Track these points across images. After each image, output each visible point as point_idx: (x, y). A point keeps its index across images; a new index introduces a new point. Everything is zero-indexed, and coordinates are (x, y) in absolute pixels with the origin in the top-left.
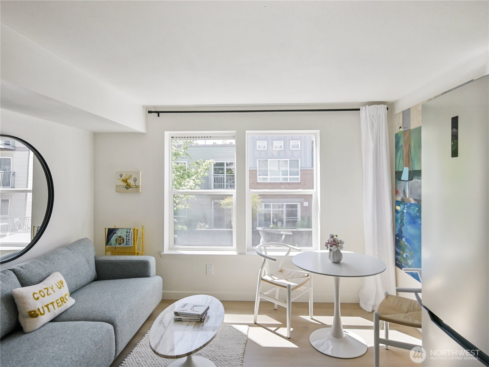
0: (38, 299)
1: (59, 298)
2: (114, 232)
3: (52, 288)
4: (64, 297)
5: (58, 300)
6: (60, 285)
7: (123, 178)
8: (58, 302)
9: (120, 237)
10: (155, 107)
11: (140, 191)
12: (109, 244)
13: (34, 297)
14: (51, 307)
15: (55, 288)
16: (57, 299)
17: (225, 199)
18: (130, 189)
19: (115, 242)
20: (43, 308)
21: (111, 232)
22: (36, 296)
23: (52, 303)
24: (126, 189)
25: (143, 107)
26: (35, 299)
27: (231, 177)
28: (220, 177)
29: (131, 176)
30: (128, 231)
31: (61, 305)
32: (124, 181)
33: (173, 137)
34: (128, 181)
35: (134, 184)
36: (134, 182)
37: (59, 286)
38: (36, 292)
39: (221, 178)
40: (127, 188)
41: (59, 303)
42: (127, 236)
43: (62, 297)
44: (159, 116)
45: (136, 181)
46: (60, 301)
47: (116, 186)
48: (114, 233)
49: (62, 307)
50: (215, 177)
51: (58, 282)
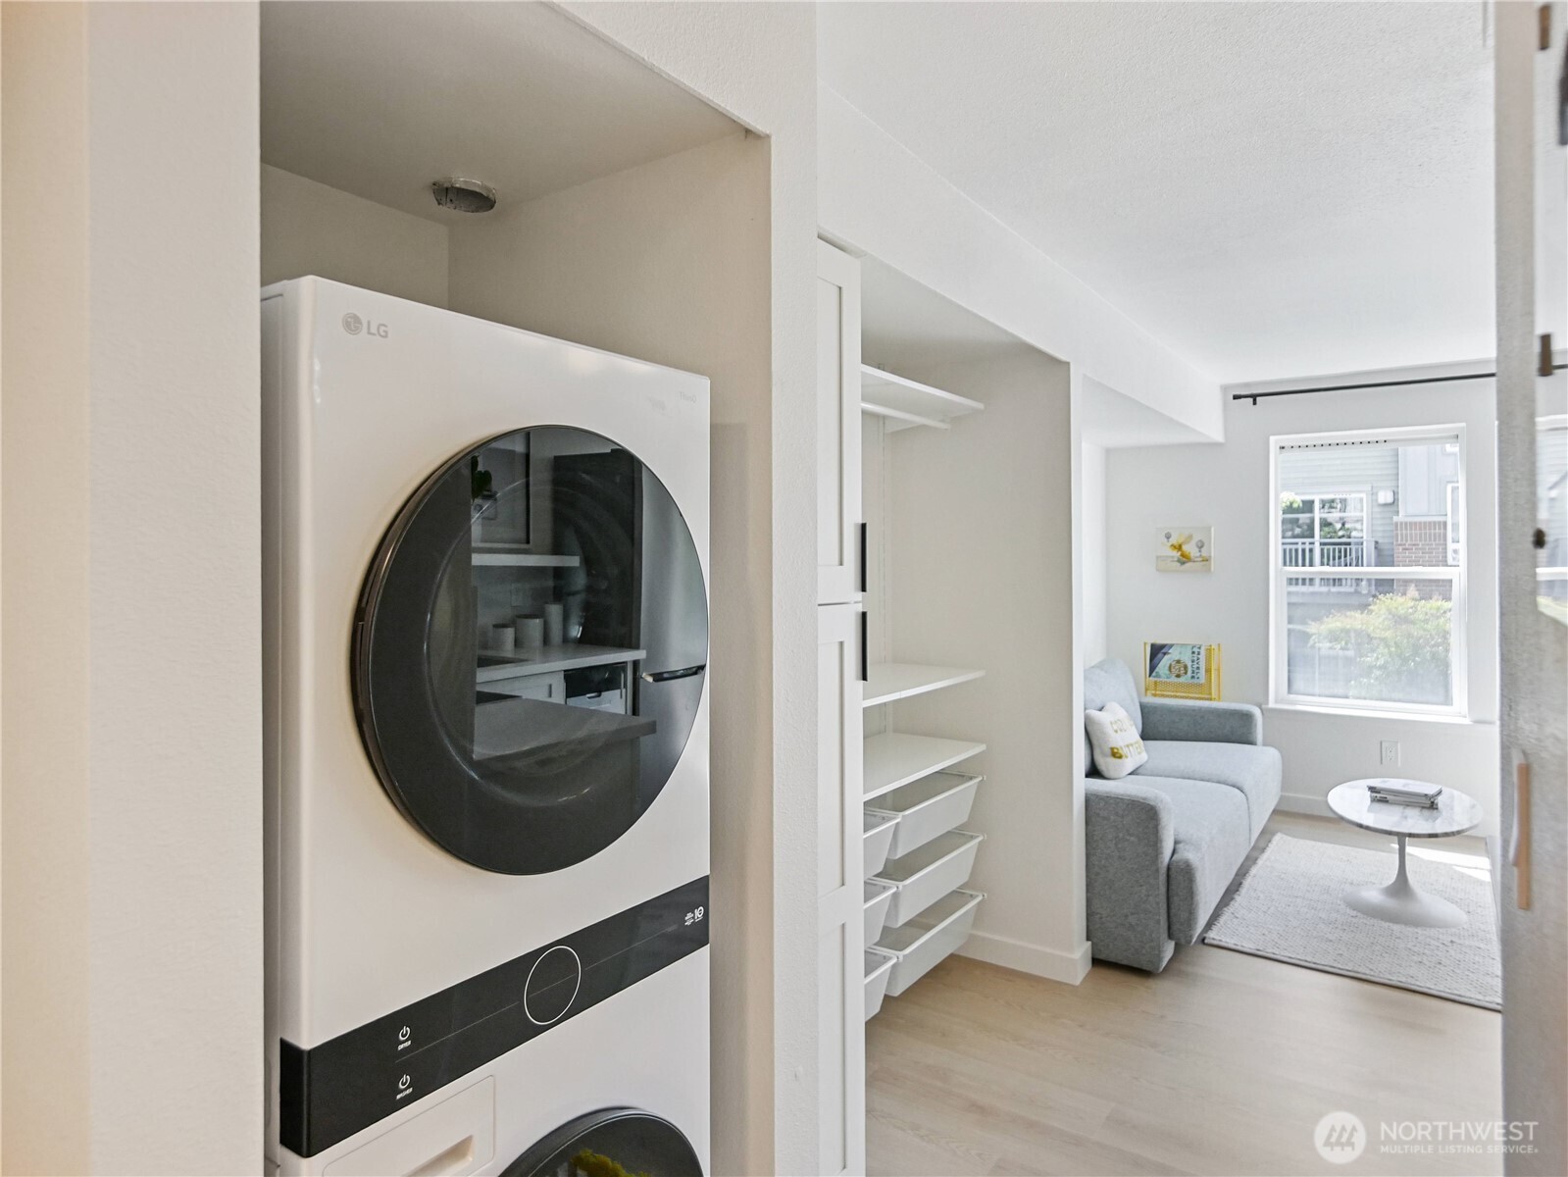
2: (1163, 651)
7: (1174, 540)
9: (1178, 662)
10: (1247, 385)
11: (1212, 569)
12: (1154, 674)
18: (1188, 565)
19: (1168, 672)
21: (1157, 651)
24: (1179, 564)
25: (1225, 388)
29: (1190, 537)
30: (1196, 650)
32: (1175, 547)
33: (1283, 448)
34: (1184, 548)
35: (1198, 554)
36: (1197, 550)
40: (1183, 563)
42: (1193, 661)
44: (1255, 403)
45: (1202, 547)
47: (1158, 557)
48: (1165, 654)
50: (1288, 547)
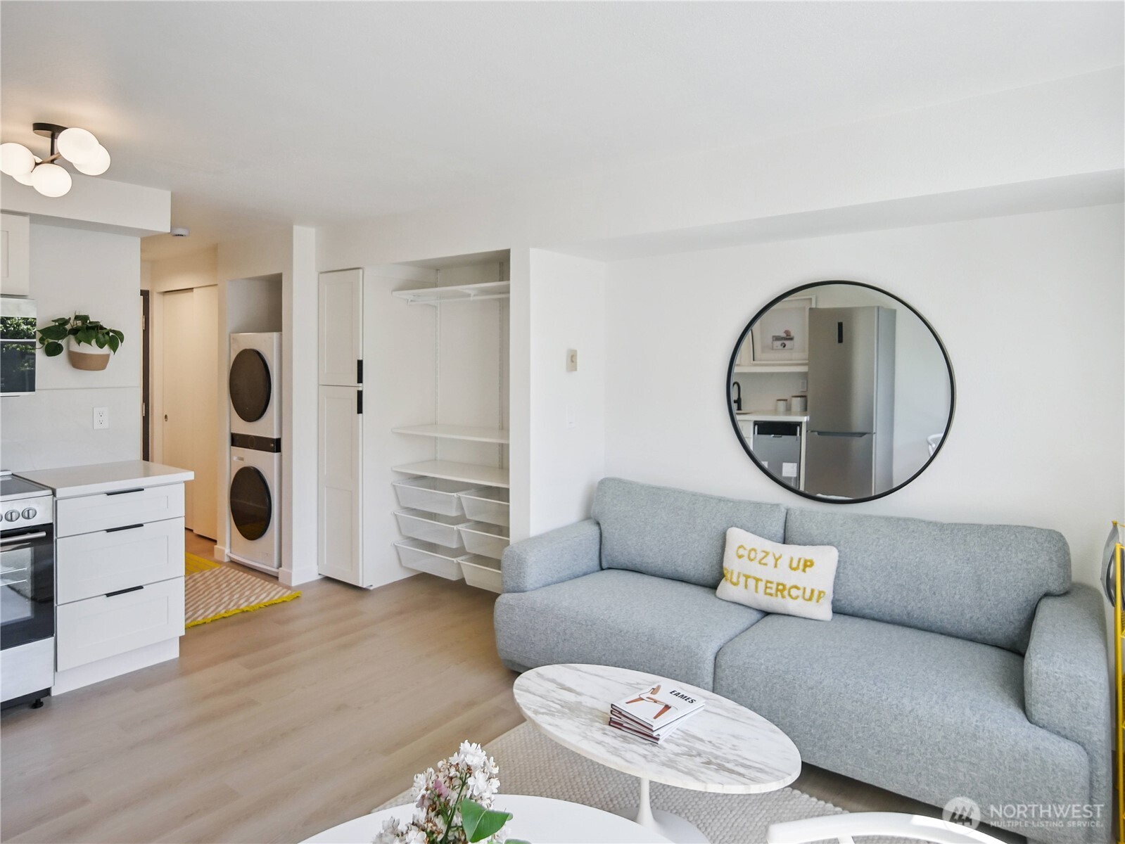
0: (740, 557)
1: (776, 580)
3: (777, 560)
4: (788, 587)
5: (771, 582)
6: (798, 565)
8: (769, 585)
13: (737, 551)
14: (751, 583)
15: (784, 563)
16: (769, 579)
20: (739, 574)
22: (741, 552)
23: (757, 580)
26: (737, 553)
31: (771, 595)
37: (794, 565)
38: (745, 546)
41: (771, 588)
43: (784, 586)
46: (774, 586)
49: (773, 599)
51: (800, 560)
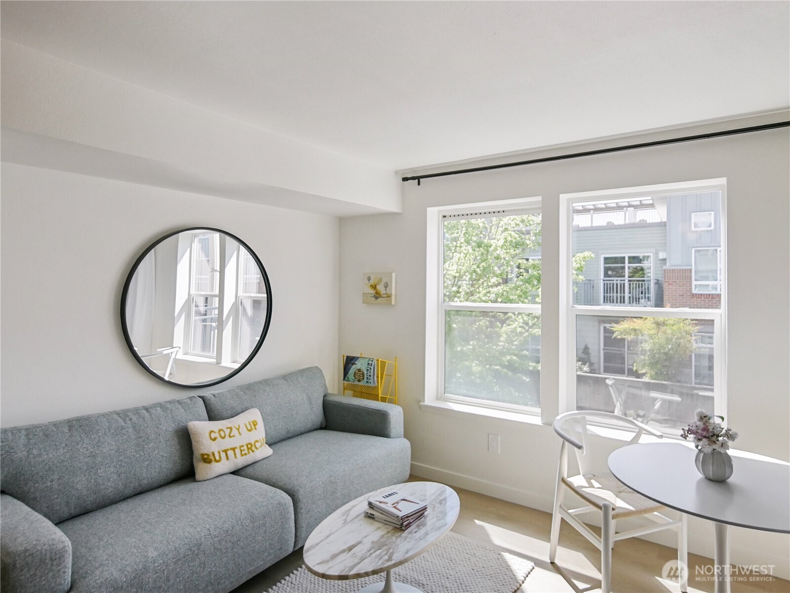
0: (214, 439)
1: (244, 443)
2: (352, 362)
3: (238, 430)
4: (253, 444)
5: (243, 446)
6: (251, 427)
7: (372, 282)
8: (242, 448)
9: (359, 370)
10: (413, 170)
11: (393, 303)
12: (346, 379)
13: (210, 436)
14: (230, 453)
15: (243, 429)
16: (241, 445)
17: (622, 323)
18: (379, 300)
19: (353, 378)
20: (219, 452)
21: (350, 361)
22: (213, 435)
23: (234, 449)
24: (374, 299)
25: (397, 172)
26: (211, 438)
27: (638, 283)
28: (615, 282)
29: (381, 280)
30: (370, 362)
31: (246, 454)
32: (373, 287)
33: (445, 217)
34: (378, 287)
35: (385, 292)
36: (384, 289)
37: (249, 428)
38: (214, 430)
39: (617, 284)
40: (377, 298)
41: (244, 450)
42: (367, 370)
43: (250, 444)
44: (419, 184)
45: (387, 287)
46: (245, 448)
47: (363, 294)
48: (354, 364)
49: (247, 456)
50: (606, 282)
51: (249, 423)
